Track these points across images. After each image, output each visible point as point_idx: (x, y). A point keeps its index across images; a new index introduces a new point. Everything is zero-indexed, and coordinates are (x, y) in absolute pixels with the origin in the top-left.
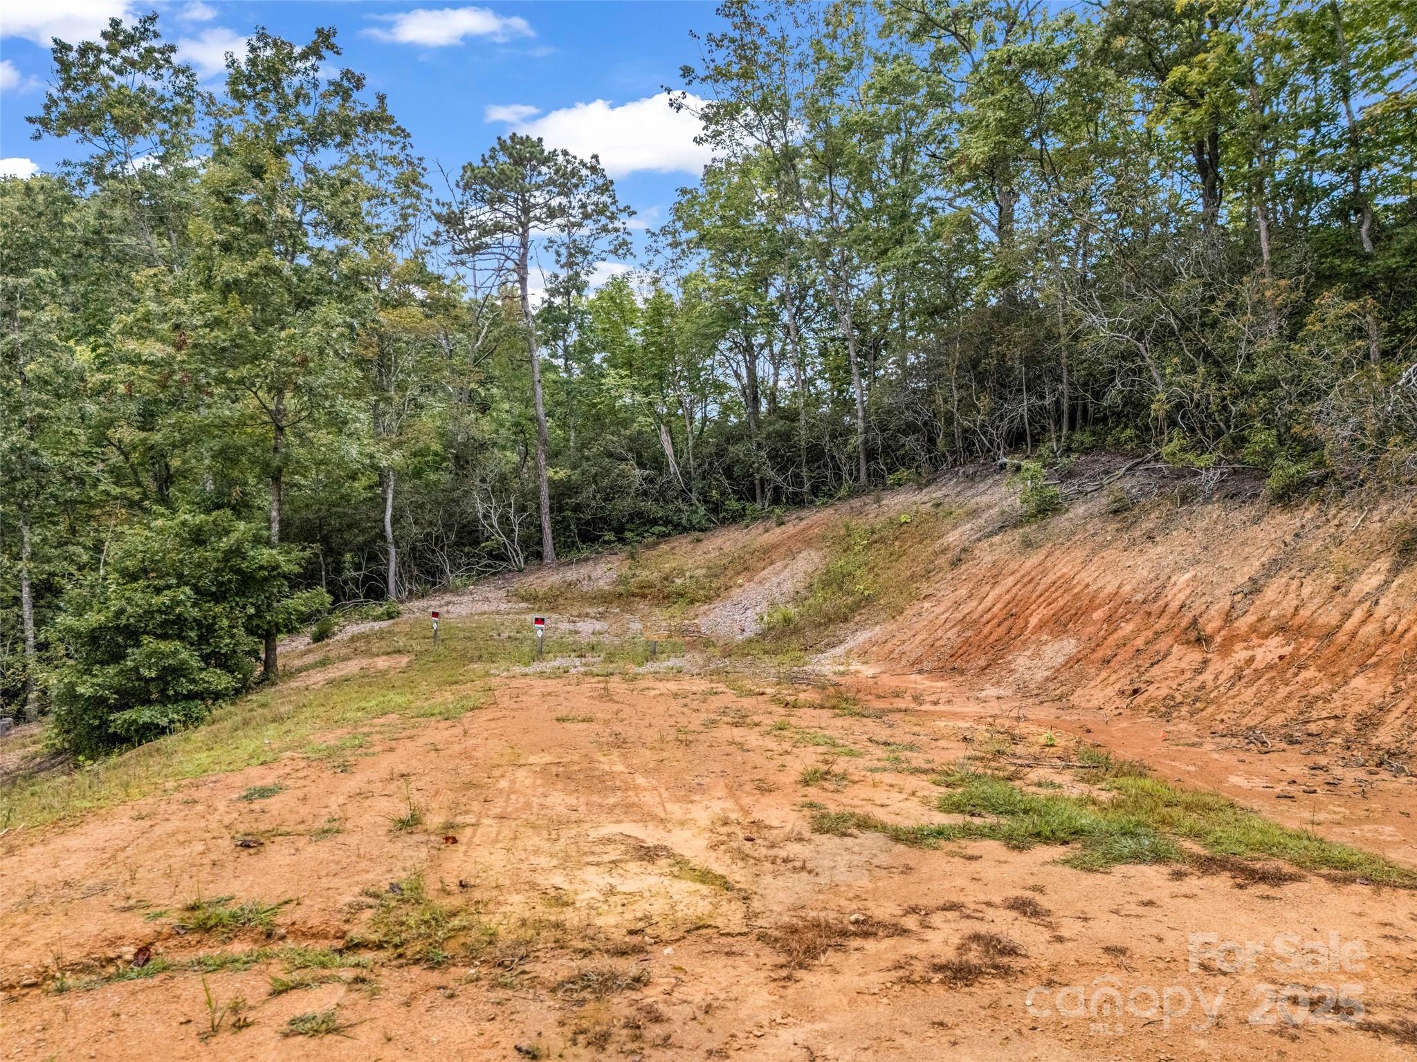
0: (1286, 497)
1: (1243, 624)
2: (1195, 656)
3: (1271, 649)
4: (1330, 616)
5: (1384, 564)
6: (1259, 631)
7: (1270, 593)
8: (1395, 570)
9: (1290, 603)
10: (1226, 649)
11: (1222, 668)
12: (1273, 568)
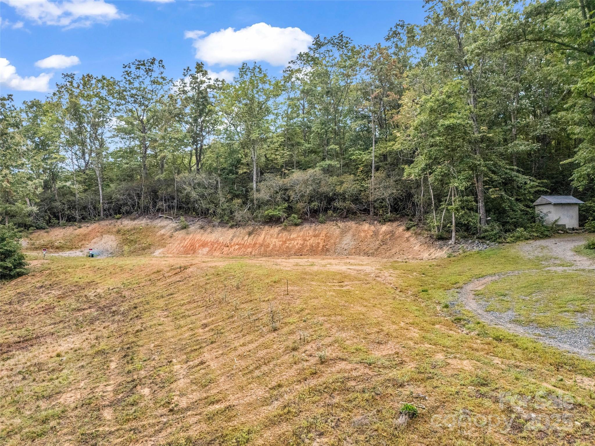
0: (231, 227)
1: (232, 244)
2: (227, 248)
3: (237, 247)
4: (243, 242)
5: (247, 236)
6: (235, 245)
7: (234, 240)
8: (249, 237)
9: (237, 241)
10: (231, 247)
11: (232, 249)
12: (233, 237)
